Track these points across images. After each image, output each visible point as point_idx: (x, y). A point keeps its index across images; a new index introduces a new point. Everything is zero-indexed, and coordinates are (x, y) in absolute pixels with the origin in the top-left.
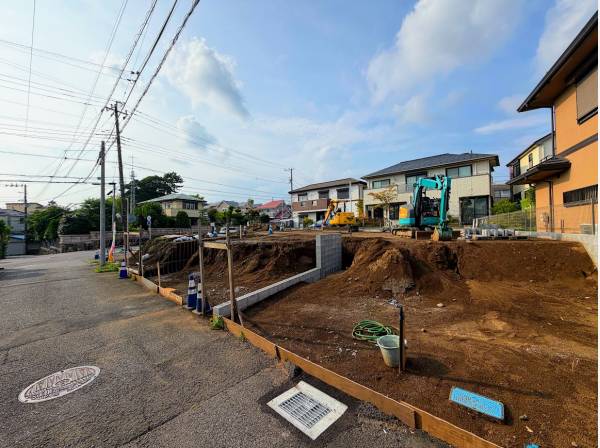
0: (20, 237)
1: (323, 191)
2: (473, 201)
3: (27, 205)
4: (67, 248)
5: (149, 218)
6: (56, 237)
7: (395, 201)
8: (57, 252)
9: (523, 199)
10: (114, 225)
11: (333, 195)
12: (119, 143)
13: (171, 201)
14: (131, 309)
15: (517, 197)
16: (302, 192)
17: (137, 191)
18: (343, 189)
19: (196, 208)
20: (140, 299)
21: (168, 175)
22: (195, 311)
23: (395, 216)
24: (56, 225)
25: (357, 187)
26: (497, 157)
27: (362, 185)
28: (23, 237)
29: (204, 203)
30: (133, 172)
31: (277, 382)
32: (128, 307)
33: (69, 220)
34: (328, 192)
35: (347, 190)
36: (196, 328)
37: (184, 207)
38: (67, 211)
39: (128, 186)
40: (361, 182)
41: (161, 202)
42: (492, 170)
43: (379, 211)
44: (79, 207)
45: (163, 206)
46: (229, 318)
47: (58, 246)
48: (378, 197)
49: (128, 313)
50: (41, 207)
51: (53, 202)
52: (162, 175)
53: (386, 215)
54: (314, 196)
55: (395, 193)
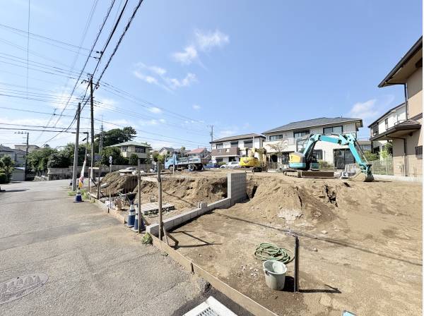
0: (22, 168)
1: (234, 142)
2: (343, 152)
3: (28, 146)
4: (52, 178)
5: (111, 158)
6: (46, 170)
7: (285, 150)
8: (45, 179)
9: (381, 152)
10: (85, 162)
11: (241, 146)
12: (92, 105)
13: (127, 146)
14: (86, 225)
15: (376, 150)
16: (220, 143)
17: (104, 139)
18: (248, 141)
19: (144, 152)
20: (94, 217)
21: (126, 129)
22: (133, 229)
23: (286, 161)
24: (46, 161)
25: (258, 139)
26: (361, 121)
27: (262, 138)
28: (24, 168)
29: (150, 148)
30: (102, 126)
31: (190, 296)
32: (84, 224)
33: (55, 158)
34: (237, 143)
35: (251, 142)
36: (131, 243)
37: (136, 151)
38: (55, 151)
39: (98, 136)
40: (261, 137)
41: (120, 147)
42: (357, 130)
43: (274, 158)
44: (63, 149)
45: (121, 150)
46: (157, 236)
47: (46, 175)
48: (274, 148)
49: (82, 229)
50: (38, 148)
51: (47, 145)
52: (122, 128)
53: (279, 161)
54: (227, 146)
55: (286, 144)
